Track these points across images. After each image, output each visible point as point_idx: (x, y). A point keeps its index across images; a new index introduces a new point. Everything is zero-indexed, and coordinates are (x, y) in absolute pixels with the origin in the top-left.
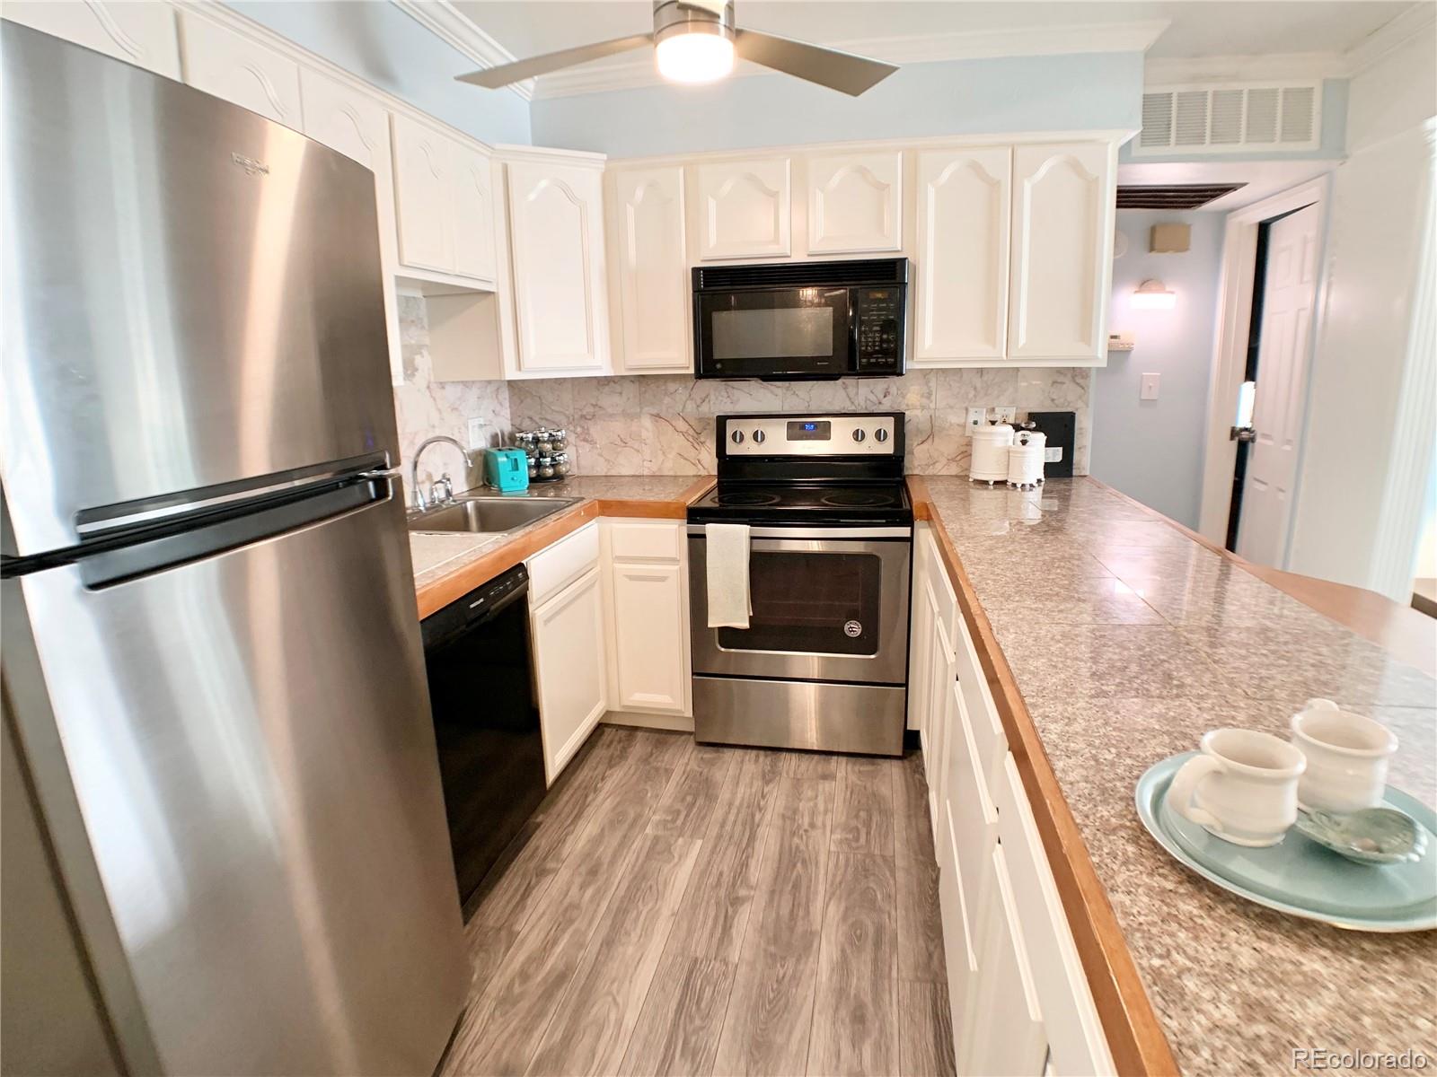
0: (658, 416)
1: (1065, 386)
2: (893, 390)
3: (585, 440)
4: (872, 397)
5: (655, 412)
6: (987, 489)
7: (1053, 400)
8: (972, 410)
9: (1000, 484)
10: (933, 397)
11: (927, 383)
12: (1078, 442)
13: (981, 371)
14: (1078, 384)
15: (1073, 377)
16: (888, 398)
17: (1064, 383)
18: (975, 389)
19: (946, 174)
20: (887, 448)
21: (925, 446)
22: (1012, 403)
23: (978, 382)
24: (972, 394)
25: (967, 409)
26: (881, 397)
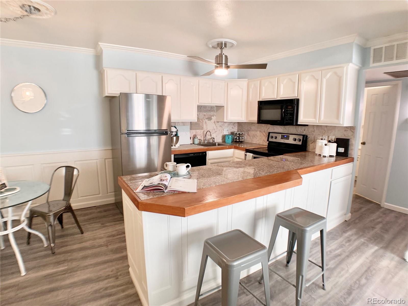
0: (260, 131)
3: (248, 135)
4: (301, 131)
5: (260, 130)
10: (315, 132)
11: (314, 128)
14: (352, 131)
15: (351, 129)
19: (307, 78)
20: (300, 143)
21: (312, 144)
22: (334, 135)
23: (326, 129)
26: (303, 131)
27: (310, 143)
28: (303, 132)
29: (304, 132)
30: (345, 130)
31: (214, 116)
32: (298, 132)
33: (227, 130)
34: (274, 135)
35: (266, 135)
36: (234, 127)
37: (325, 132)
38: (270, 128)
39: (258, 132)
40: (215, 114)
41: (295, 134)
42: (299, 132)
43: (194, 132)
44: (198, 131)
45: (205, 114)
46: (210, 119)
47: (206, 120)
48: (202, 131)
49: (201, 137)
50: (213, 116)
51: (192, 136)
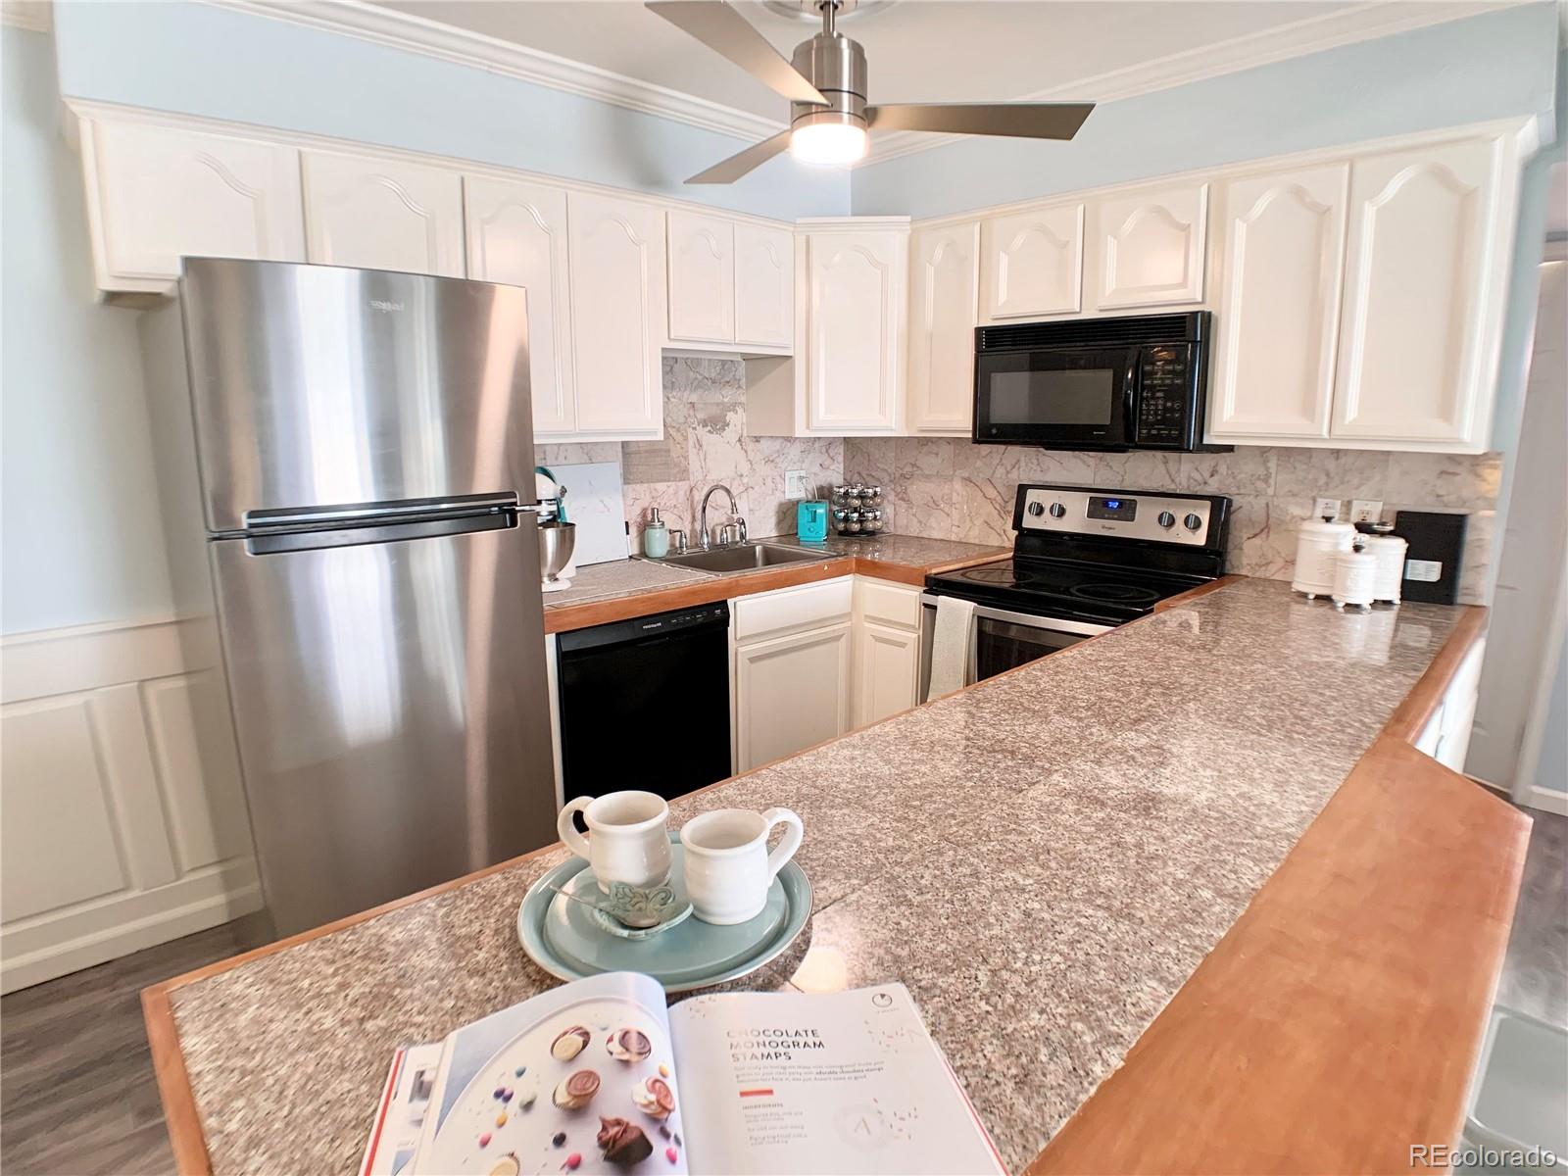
0: (968, 480)
1: (1457, 479)
3: (903, 499)
5: (966, 475)
8: (1321, 501)
10: (1272, 481)
11: (1266, 461)
16: (1216, 477)
17: (1455, 474)
18: (1328, 475)
19: (1260, 207)
20: (1200, 538)
21: (1257, 541)
23: (1331, 465)
24: (1323, 480)
26: (1207, 475)
27: (1245, 537)
28: (1205, 483)
29: (1211, 481)
30: (1443, 472)
31: (740, 410)
32: (1177, 480)
33: (801, 478)
34: (1047, 498)
35: (999, 499)
36: (828, 462)
37: (1327, 484)
38: (1023, 464)
39: (958, 486)
40: (743, 399)
41: (1161, 490)
42: (1185, 483)
43: (644, 495)
44: (661, 486)
45: (694, 398)
46: (716, 424)
47: (702, 432)
48: (684, 486)
49: (680, 517)
50: (733, 407)
51: (634, 518)
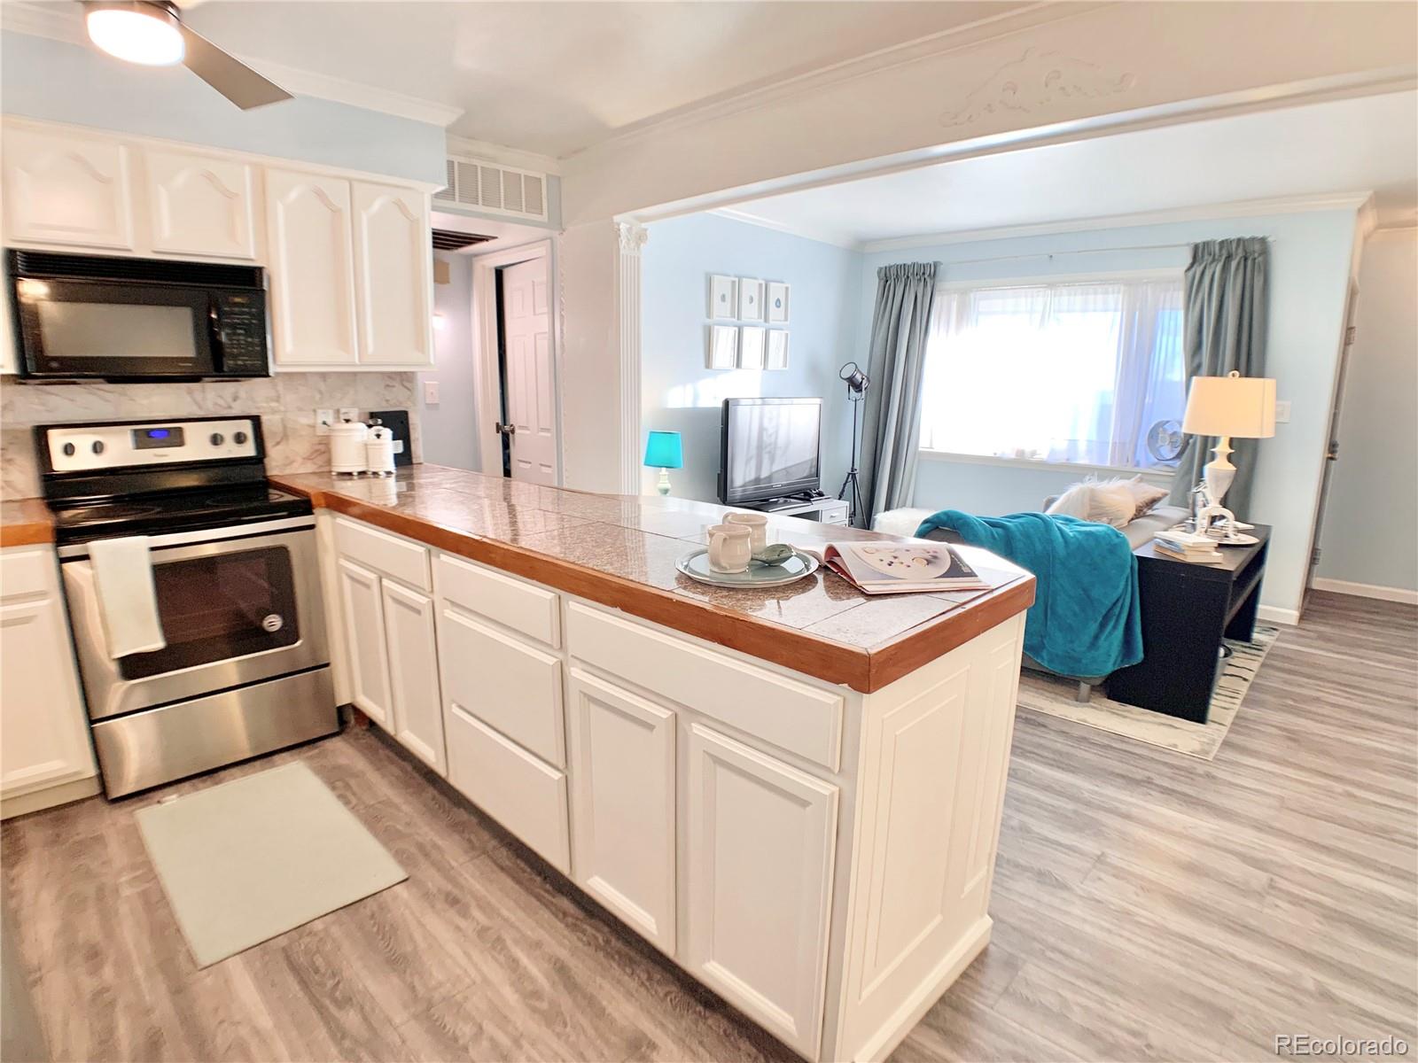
1: (394, 389)
2: (242, 394)
4: (221, 402)
6: (351, 479)
7: (387, 401)
8: (319, 411)
9: (362, 474)
11: (274, 387)
12: (413, 436)
13: (324, 376)
14: (406, 387)
15: (402, 381)
16: (238, 402)
17: (393, 386)
18: (321, 392)
19: (293, 195)
20: (248, 450)
22: (354, 404)
23: (322, 386)
24: (318, 396)
25: (315, 411)
26: (230, 400)
28: (229, 407)
29: (233, 405)
30: (385, 384)
42: (210, 407)
